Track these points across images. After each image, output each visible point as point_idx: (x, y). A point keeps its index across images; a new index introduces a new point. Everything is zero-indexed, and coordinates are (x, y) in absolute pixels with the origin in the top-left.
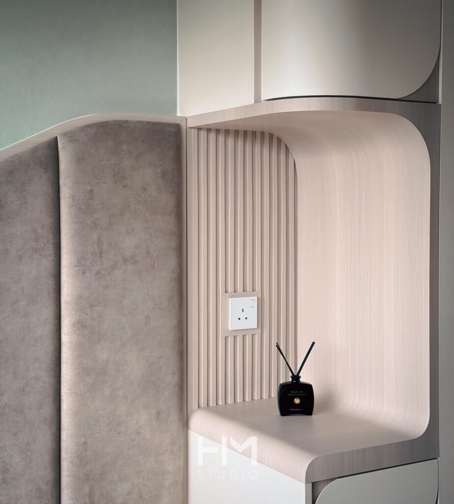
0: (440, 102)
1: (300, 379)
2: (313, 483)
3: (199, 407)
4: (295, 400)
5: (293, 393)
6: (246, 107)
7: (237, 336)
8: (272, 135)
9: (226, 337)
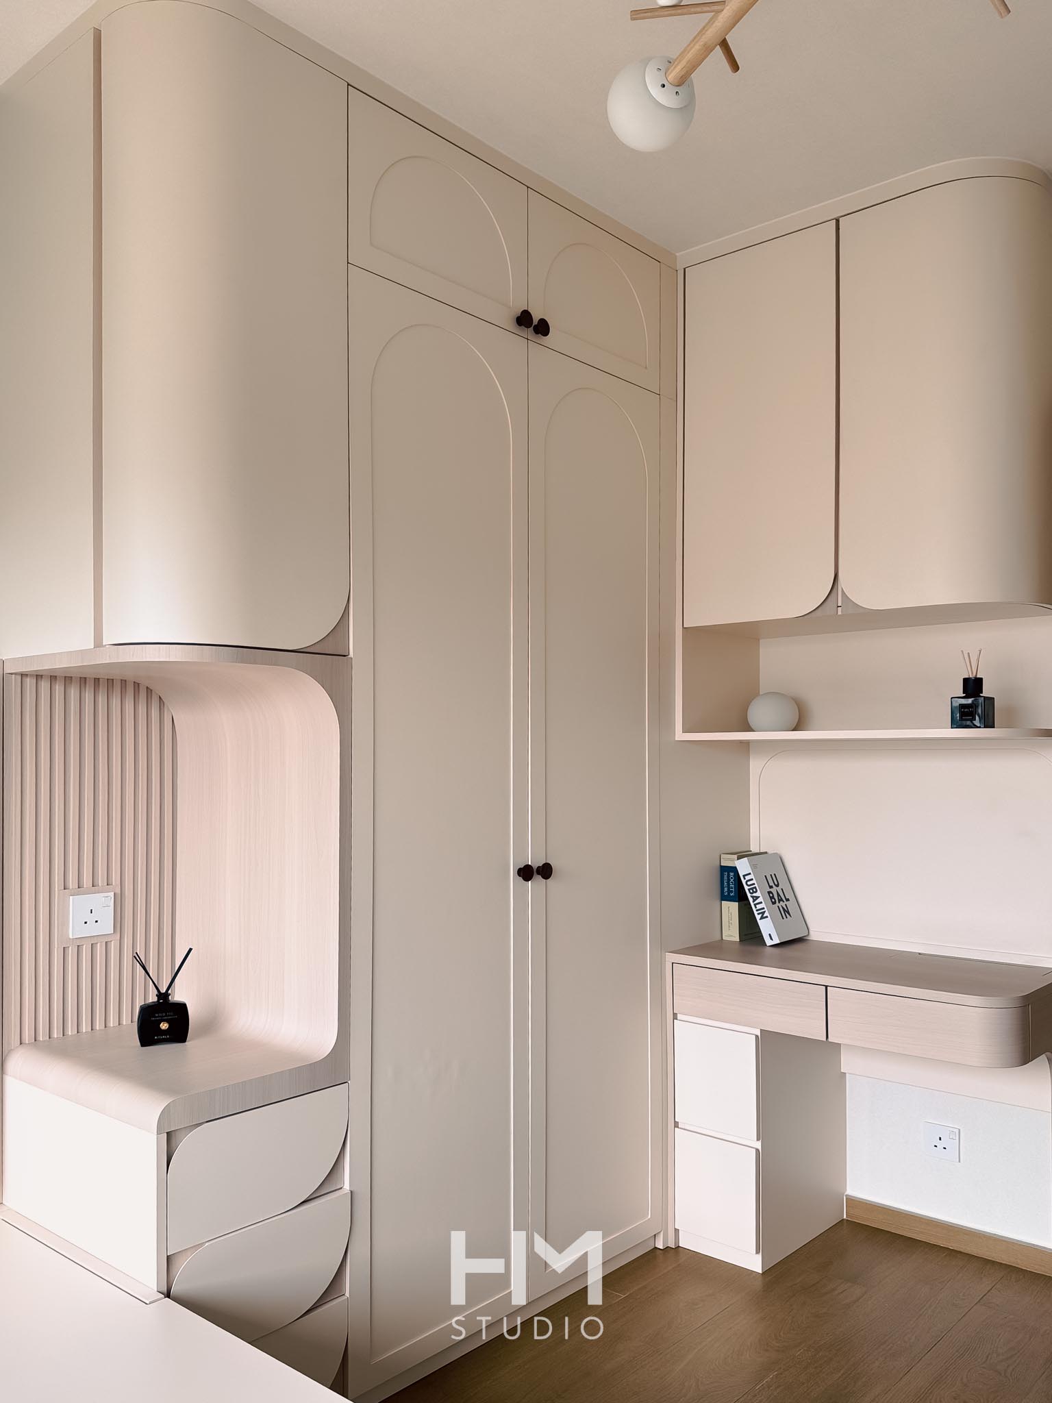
0: (351, 654)
1: (170, 997)
2: (167, 1133)
3: (21, 1044)
4: (161, 1025)
5: (158, 1017)
6: (82, 653)
7: (83, 945)
8: (138, 684)
9: (64, 948)
